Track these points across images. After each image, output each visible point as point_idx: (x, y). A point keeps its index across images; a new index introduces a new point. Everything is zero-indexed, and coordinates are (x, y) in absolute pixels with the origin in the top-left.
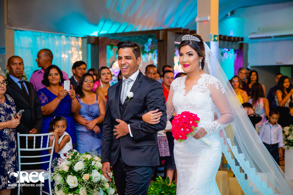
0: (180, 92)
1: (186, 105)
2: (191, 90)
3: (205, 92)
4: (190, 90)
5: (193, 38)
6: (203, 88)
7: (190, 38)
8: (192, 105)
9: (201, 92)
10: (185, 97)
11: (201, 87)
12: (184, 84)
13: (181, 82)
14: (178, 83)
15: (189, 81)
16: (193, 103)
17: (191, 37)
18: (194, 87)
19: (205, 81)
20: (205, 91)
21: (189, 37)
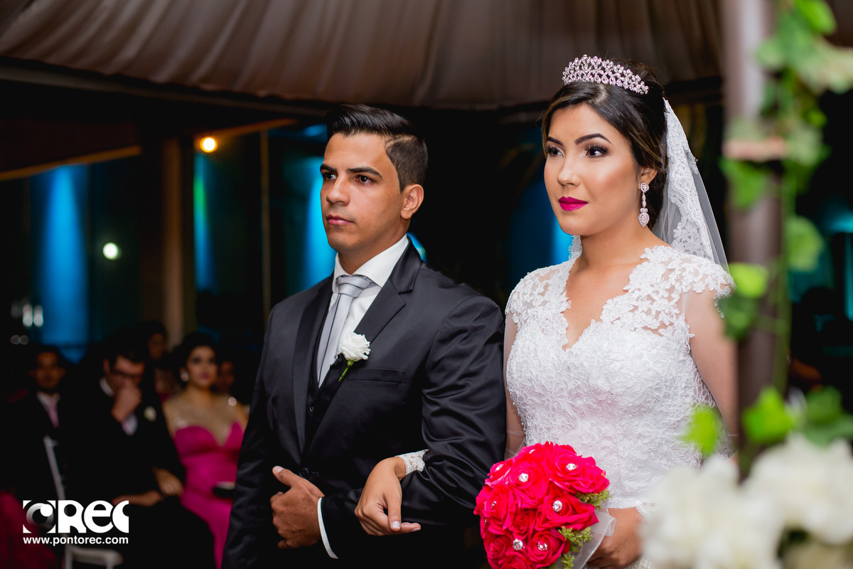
0: (543, 330)
1: (570, 393)
2: (598, 320)
3: (666, 333)
4: (593, 321)
5: (613, 73)
6: (654, 313)
7: (602, 72)
8: (599, 394)
9: (645, 328)
10: (564, 355)
11: (645, 305)
12: (562, 294)
13: (546, 287)
14: (536, 293)
15: (586, 278)
16: (602, 384)
17: (603, 69)
18: (614, 308)
19: (665, 277)
20: (663, 325)
21: (593, 68)
